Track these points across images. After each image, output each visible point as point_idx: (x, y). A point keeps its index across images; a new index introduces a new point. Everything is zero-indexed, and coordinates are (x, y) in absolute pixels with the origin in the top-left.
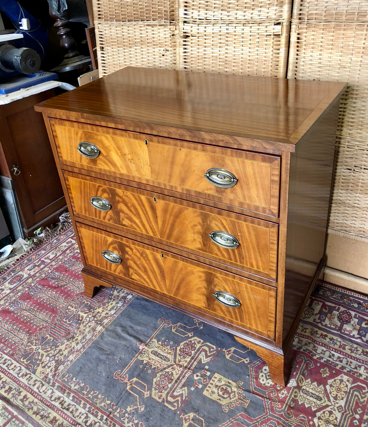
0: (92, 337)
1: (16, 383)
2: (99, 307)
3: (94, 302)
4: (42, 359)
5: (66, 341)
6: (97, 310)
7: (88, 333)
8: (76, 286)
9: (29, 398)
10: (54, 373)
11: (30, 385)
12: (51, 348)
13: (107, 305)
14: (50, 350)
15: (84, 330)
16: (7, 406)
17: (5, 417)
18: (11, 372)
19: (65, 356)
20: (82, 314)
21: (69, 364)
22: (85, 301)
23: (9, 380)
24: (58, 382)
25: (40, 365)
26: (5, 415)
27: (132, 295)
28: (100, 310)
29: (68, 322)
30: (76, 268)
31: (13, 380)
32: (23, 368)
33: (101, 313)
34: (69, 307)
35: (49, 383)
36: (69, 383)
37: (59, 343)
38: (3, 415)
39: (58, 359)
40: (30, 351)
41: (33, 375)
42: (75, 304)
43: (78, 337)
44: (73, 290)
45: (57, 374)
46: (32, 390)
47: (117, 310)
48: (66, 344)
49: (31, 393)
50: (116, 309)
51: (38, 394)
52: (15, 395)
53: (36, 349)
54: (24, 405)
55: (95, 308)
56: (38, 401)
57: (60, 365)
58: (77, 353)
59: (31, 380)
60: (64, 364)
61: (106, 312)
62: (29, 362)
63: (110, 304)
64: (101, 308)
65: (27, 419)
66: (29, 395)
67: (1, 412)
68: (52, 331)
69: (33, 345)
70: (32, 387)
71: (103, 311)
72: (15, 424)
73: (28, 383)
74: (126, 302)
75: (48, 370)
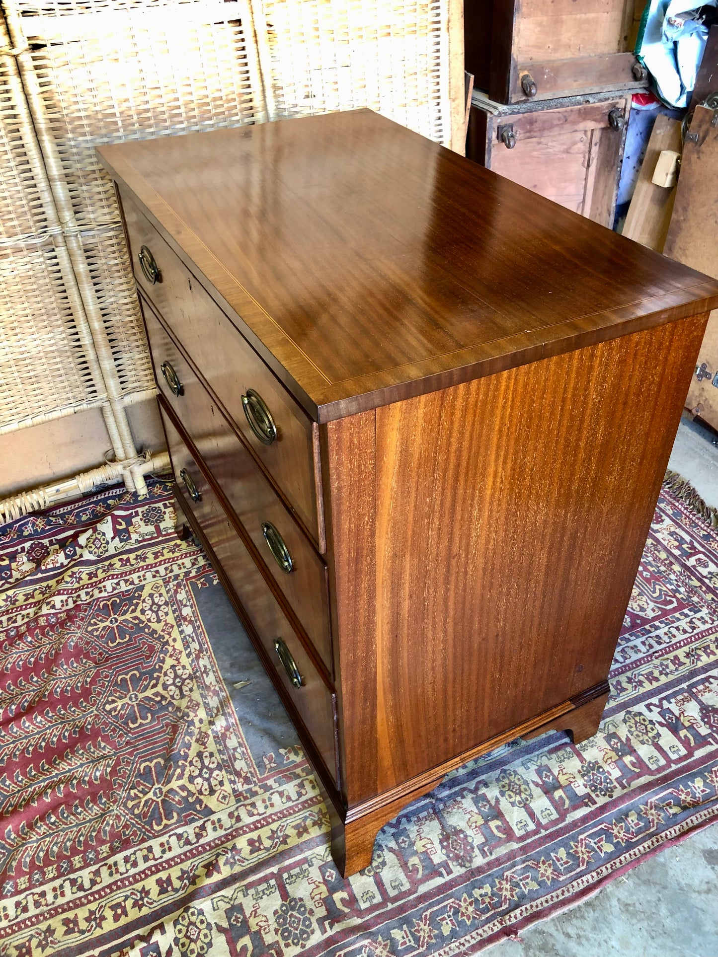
0: (218, 695)
1: (205, 850)
2: (163, 661)
3: (141, 663)
4: (189, 791)
5: (187, 737)
6: (166, 666)
7: (206, 698)
8: (65, 678)
9: (259, 837)
10: (241, 780)
11: (232, 827)
12: (179, 767)
13: (170, 649)
14: (183, 771)
15: (191, 701)
16: (245, 882)
17: (268, 892)
18: (168, 855)
19: (219, 751)
20: (149, 693)
21: (244, 749)
22: (120, 678)
23: (186, 866)
24: (267, 778)
25: (201, 797)
26: (263, 891)
27: (186, 606)
28: (169, 662)
29: (144, 722)
30: (11, 660)
31: (194, 856)
32: (179, 831)
33: (179, 663)
34: (108, 707)
35: (255, 794)
36: (285, 762)
37: (180, 751)
38: (261, 894)
39: (218, 763)
40: (150, 807)
41: (214, 817)
42: (111, 695)
43: (196, 716)
44: (69, 685)
45: (249, 775)
46: (247, 826)
47: (198, 639)
48: (193, 742)
49: (251, 830)
50: (193, 640)
51: (264, 819)
52: (232, 861)
53: (155, 794)
54: (267, 849)
55: (157, 667)
56: (279, 822)
57: (233, 765)
58: (231, 730)
59: (222, 823)
60: (235, 759)
61: (184, 654)
62: (175, 814)
63: (171, 643)
64: (167, 658)
65: (302, 851)
66: (254, 835)
67: (250, 897)
68: (138, 754)
69: (140, 798)
70: (240, 825)
71: (177, 659)
72: (297, 876)
73: (226, 830)
74: (193, 619)
75: (227, 787)
